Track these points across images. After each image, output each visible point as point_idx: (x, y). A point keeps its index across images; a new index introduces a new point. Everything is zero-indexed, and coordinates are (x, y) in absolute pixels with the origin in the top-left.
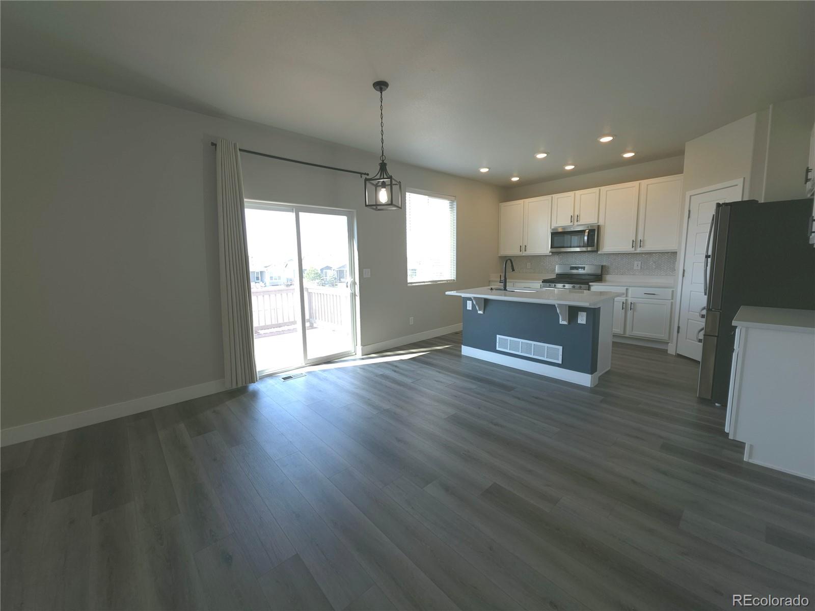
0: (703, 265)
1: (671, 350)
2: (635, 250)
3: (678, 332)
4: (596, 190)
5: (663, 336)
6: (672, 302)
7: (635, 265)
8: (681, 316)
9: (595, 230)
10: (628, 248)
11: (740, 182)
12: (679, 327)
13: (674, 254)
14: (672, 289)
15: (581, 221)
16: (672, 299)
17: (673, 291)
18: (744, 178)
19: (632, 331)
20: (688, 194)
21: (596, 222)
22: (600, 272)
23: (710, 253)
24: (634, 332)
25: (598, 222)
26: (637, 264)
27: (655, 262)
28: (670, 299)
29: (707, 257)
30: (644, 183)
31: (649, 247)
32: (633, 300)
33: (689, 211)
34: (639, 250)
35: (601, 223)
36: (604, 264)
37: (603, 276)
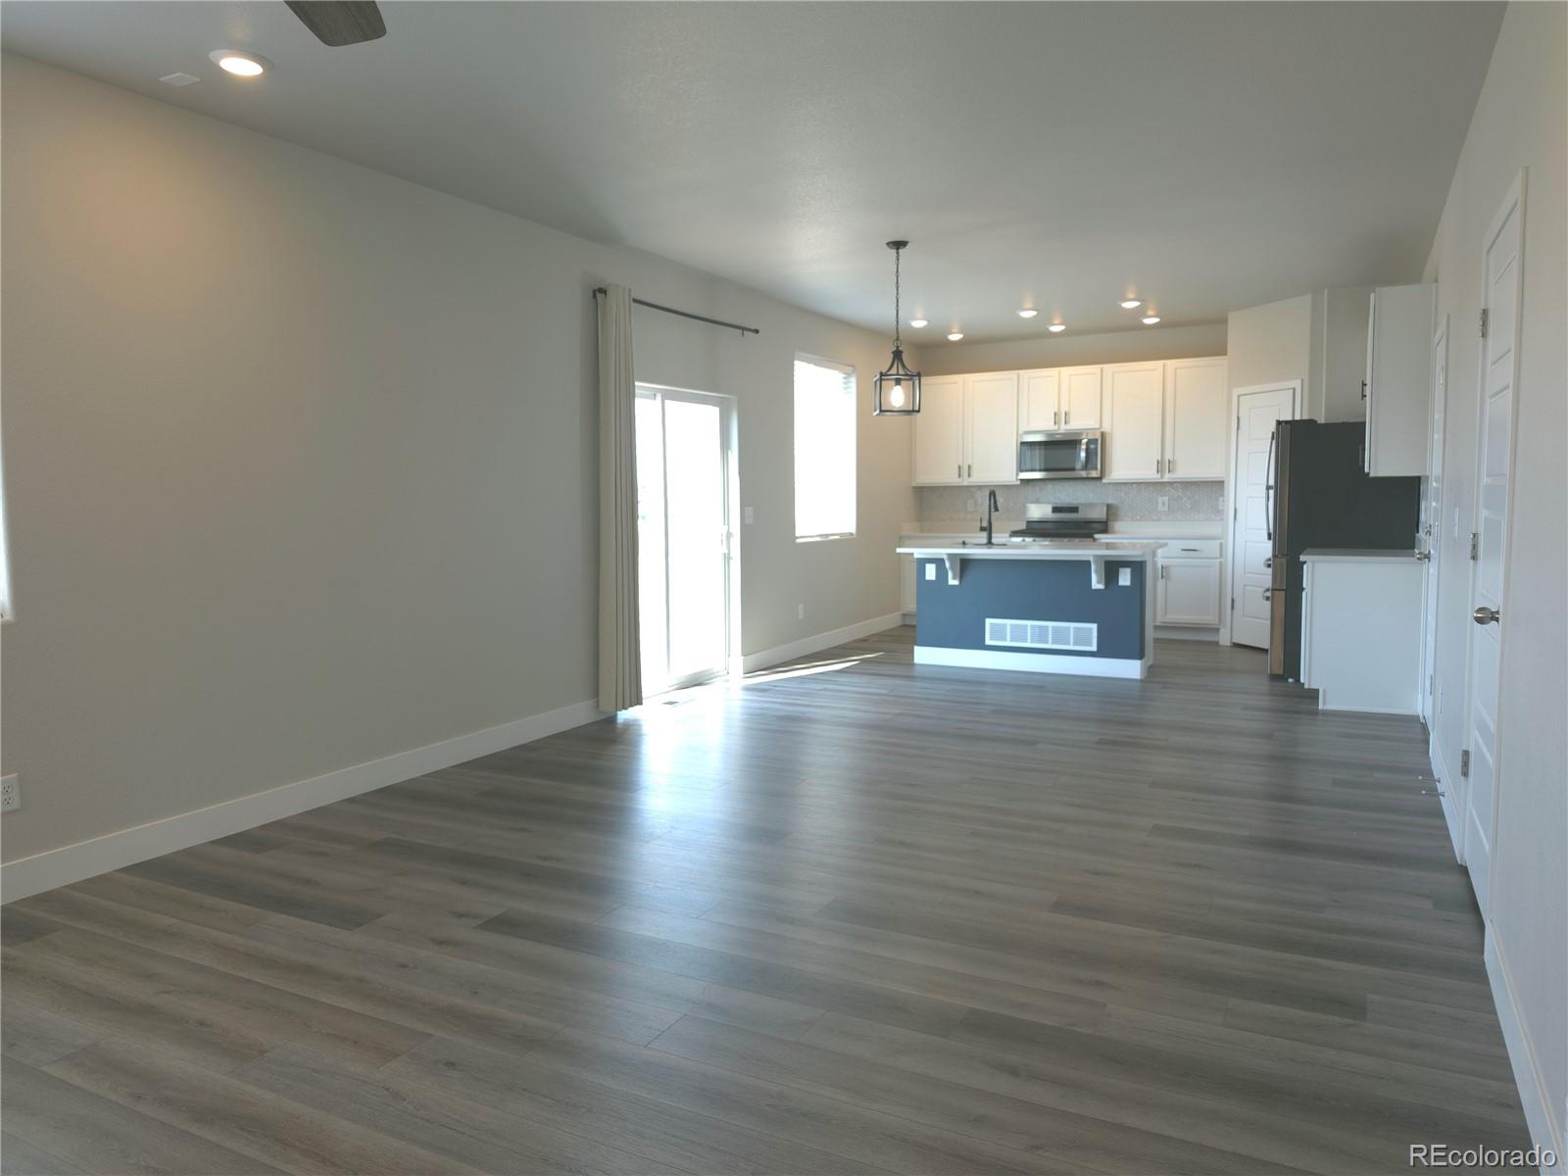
0: (1264, 500)
1: (1224, 639)
2: (1162, 477)
3: (1233, 608)
4: (1095, 369)
5: (1211, 619)
6: (1221, 562)
7: (1160, 504)
8: (1235, 579)
9: (1097, 440)
10: (1151, 474)
11: (1297, 384)
12: (1233, 600)
13: (1220, 484)
14: (1219, 541)
15: (1071, 423)
16: (1221, 556)
17: (1221, 544)
18: (1302, 381)
19: (1166, 613)
20: (1236, 392)
21: (1098, 426)
22: (1105, 516)
23: (1272, 482)
24: (1168, 616)
25: (1101, 427)
26: (1162, 501)
27: (1189, 499)
28: (1218, 556)
29: (1268, 488)
30: (1171, 364)
31: (1183, 472)
32: (1166, 562)
33: (1238, 418)
34: (1167, 477)
35: (1106, 428)
36: (1110, 501)
37: (1109, 523)
